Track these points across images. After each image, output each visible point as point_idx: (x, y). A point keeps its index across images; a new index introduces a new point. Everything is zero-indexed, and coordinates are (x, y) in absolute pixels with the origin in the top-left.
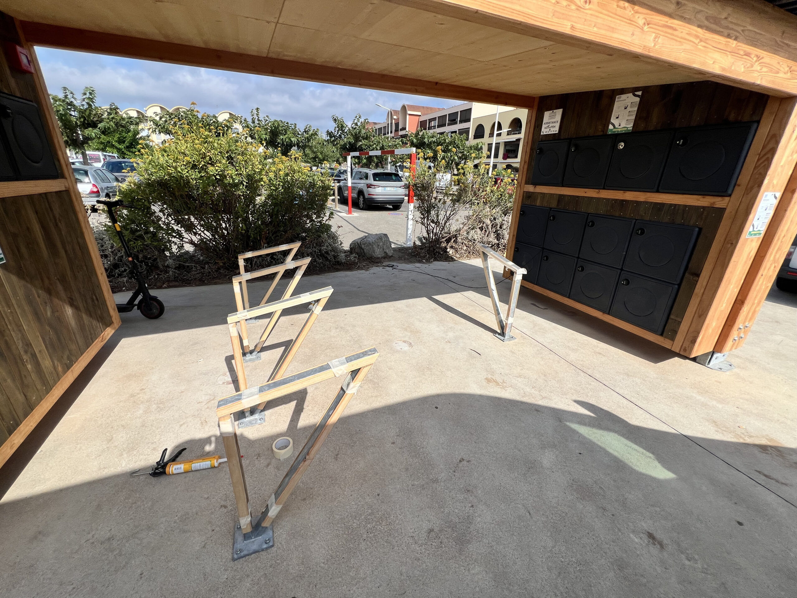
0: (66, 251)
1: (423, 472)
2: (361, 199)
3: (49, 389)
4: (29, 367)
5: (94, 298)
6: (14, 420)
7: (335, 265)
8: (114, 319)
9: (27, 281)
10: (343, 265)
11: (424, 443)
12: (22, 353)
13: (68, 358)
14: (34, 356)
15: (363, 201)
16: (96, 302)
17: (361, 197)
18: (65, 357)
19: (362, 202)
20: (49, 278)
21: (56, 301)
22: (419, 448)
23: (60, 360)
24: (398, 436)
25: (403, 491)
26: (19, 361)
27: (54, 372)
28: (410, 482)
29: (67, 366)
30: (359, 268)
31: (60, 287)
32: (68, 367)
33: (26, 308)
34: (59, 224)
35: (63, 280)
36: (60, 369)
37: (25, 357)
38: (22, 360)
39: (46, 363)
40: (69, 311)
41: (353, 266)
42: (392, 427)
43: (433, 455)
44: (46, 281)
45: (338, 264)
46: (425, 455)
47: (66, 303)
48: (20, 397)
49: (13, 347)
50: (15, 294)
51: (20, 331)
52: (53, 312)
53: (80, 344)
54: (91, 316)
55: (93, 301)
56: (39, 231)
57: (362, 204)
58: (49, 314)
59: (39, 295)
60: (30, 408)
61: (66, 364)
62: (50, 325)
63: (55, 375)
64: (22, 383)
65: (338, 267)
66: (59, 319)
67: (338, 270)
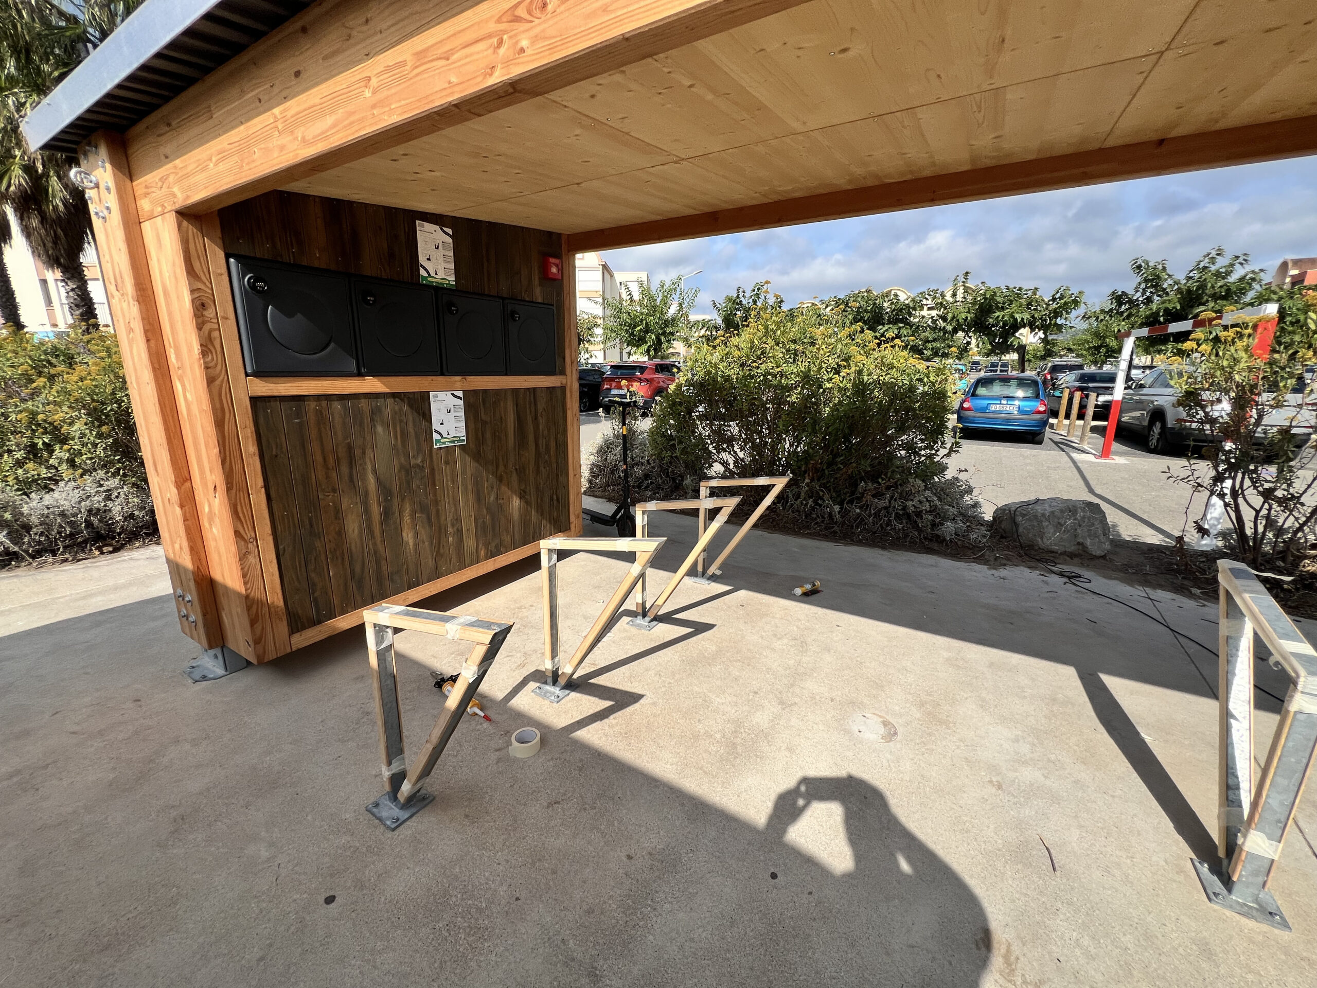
0: (537, 445)
1: (601, 941)
2: (1157, 429)
3: (463, 566)
4: (451, 539)
5: (555, 497)
6: (417, 578)
7: (931, 540)
8: (572, 526)
9: (480, 465)
10: (947, 545)
11: (667, 906)
12: (449, 525)
13: (496, 547)
14: (460, 531)
15: (1160, 434)
16: (555, 502)
17: (1158, 425)
18: (493, 544)
19: (1157, 436)
20: (505, 466)
21: (504, 488)
22: (649, 902)
23: (486, 545)
24: (650, 854)
25: (542, 933)
26: (443, 530)
27: (475, 554)
28: (568, 932)
29: (491, 553)
30: (981, 560)
31: (515, 477)
32: (492, 555)
33: (470, 487)
34: (540, 418)
35: (521, 471)
36: (482, 553)
37: (450, 530)
38: (446, 531)
39: (470, 542)
40: (516, 502)
41: (970, 552)
42: (662, 833)
43: (651, 937)
44: (501, 468)
45: (937, 541)
46: (641, 924)
47: (516, 495)
48: (431, 563)
49: (443, 518)
50: (464, 472)
51: (455, 505)
52: (497, 498)
53: (517, 537)
54: (542, 514)
55: (552, 499)
56: (512, 421)
57: (1154, 441)
58: (492, 498)
59: (488, 479)
60: (437, 575)
61: (491, 551)
62: (488, 509)
63: (475, 558)
64: (438, 552)
65: (935, 546)
66: (501, 507)
67: (929, 551)
